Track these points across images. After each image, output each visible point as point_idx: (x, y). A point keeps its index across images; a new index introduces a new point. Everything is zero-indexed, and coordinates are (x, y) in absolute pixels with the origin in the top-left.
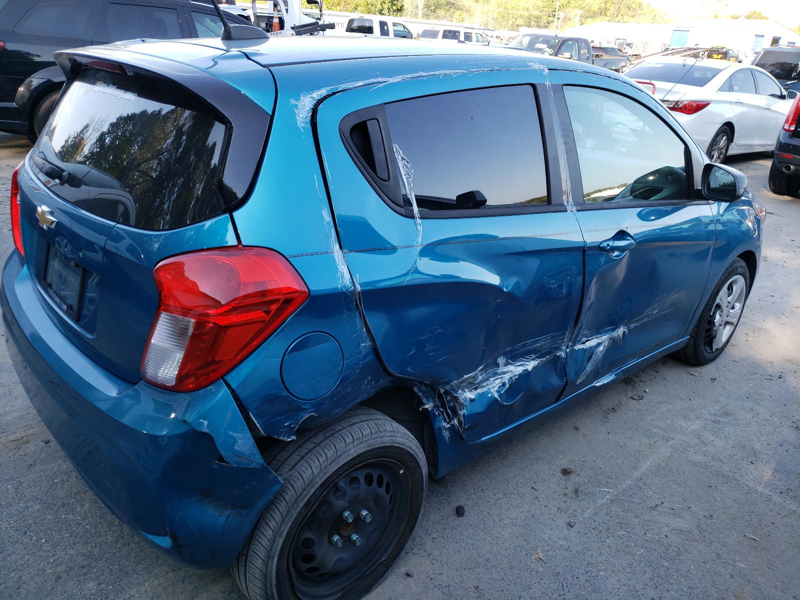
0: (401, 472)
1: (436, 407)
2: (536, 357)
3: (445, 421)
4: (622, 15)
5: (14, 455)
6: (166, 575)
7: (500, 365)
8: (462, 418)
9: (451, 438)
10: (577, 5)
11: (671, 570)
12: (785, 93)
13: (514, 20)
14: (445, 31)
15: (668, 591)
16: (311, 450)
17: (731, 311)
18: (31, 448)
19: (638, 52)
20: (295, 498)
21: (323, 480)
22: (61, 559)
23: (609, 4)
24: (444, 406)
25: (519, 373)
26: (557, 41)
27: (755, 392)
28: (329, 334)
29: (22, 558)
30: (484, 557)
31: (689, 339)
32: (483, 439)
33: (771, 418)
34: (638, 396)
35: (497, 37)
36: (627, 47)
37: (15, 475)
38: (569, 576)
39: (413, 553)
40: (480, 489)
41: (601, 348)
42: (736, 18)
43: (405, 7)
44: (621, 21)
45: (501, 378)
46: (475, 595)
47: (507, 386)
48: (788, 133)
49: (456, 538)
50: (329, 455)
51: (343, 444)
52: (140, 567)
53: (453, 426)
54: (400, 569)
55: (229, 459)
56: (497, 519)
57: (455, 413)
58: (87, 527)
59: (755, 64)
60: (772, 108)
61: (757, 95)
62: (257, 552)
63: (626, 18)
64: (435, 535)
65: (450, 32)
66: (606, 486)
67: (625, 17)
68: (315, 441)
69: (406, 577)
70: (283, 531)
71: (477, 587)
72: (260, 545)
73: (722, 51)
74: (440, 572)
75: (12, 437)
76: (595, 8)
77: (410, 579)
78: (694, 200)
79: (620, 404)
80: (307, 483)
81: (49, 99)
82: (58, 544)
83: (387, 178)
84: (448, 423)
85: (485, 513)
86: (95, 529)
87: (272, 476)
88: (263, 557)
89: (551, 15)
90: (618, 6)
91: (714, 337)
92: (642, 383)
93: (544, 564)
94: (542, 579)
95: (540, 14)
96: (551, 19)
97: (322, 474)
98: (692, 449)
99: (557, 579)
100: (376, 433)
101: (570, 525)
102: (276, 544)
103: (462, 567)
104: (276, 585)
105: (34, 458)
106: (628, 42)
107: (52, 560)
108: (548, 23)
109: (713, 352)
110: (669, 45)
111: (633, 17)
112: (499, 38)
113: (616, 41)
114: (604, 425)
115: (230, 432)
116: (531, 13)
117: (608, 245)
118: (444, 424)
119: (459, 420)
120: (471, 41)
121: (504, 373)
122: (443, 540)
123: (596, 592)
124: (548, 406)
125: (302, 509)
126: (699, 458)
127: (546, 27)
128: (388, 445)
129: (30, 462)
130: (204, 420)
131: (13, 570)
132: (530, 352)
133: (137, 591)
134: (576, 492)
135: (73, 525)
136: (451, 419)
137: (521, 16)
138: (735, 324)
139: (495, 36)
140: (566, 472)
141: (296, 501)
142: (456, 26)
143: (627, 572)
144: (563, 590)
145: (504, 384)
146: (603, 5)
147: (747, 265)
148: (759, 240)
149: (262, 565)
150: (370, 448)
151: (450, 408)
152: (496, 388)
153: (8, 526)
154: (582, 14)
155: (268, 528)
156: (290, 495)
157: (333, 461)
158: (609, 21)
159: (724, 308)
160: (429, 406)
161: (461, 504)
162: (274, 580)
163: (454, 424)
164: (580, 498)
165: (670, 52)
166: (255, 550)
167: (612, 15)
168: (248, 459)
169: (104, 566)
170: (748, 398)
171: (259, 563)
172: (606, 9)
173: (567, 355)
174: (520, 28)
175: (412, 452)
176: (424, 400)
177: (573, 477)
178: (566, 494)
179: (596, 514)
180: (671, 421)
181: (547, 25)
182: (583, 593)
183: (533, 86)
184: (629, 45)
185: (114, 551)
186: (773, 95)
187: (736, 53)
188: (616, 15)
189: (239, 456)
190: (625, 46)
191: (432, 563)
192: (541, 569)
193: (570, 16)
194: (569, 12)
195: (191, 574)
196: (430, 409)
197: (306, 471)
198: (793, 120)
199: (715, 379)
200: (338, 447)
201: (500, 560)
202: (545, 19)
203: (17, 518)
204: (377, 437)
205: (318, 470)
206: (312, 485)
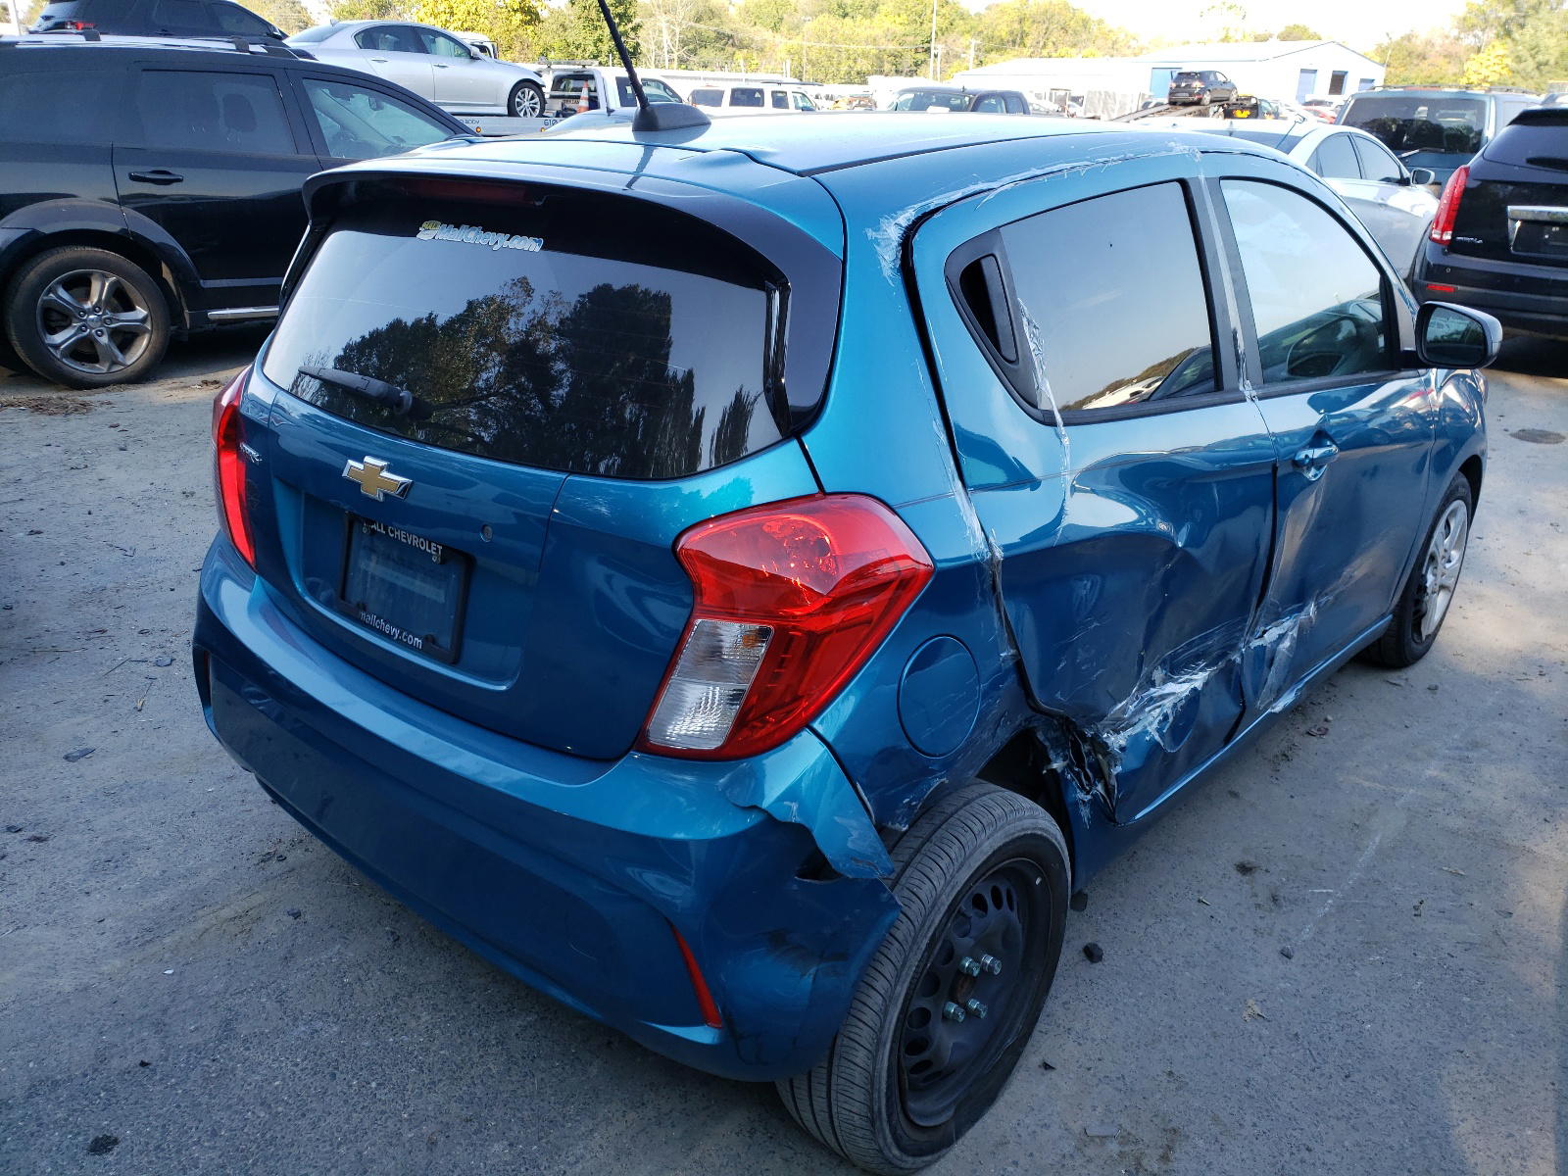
0: (1038, 881)
1: (1069, 767)
2: (1206, 666)
3: (1083, 788)
4: (1054, 43)
5: (245, 944)
6: (624, 1116)
7: (1157, 683)
8: (1114, 782)
9: (1093, 817)
10: (968, 28)
11: (1478, 1008)
12: (1407, 174)
13: (851, 62)
14: (734, 91)
15: (1486, 1041)
16: (918, 851)
17: (1448, 565)
18: (272, 929)
19: (1095, 112)
20: (913, 934)
21: (951, 898)
22: (422, 1112)
23: (1028, 24)
24: (1080, 762)
25: (1184, 695)
26: (967, 99)
27: (1509, 703)
28: (958, 640)
29: (348, 1119)
30: (1163, 1024)
31: (1392, 621)
32: (1138, 816)
33: (1549, 744)
34: (1319, 730)
35: (827, 98)
36: (1074, 104)
37: (263, 978)
38: (1315, 1038)
39: (1041, 1032)
40: (1111, 913)
41: (1287, 643)
42: (1262, 39)
43: (643, 48)
44: (1054, 54)
45: (1160, 706)
46: (1173, 1086)
47: (1171, 719)
48: (1440, 247)
49: (1102, 998)
50: (953, 856)
51: (970, 835)
52: (571, 1109)
53: (1095, 796)
54: (1031, 1059)
55: (841, 865)
56: (1158, 960)
57: (1100, 774)
58: (442, 1052)
59: (1343, 120)
60: (1390, 202)
61: (1364, 182)
62: (857, 1038)
63: (1062, 50)
64: (1065, 997)
65: (744, 91)
66: (1320, 886)
67: (1060, 46)
68: (919, 834)
69: (1043, 1070)
70: (899, 995)
71: (1171, 1073)
72: (861, 1025)
73: (1247, 104)
74: (1099, 1056)
75: (226, 913)
76: (1003, 32)
77: (1053, 1074)
78: (1400, 371)
79: (1292, 747)
80: (928, 906)
81: (35, 269)
82: (404, 1087)
83: (1013, 358)
84: (1088, 793)
85: (1135, 950)
86: (459, 1055)
87: (886, 895)
88: (868, 1046)
89: (920, 50)
90: (1045, 26)
91: (1424, 615)
92: (1315, 707)
93: (1267, 1024)
94: (1272, 1048)
95: (900, 48)
96: (921, 57)
97: (949, 889)
98: (1439, 809)
99: (1298, 1045)
100: (1011, 812)
101: (1286, 955)
102: (888, 1018)
103: (1132, 1043)
104: (886, 1093)
105: (285, 945)
106: (1074, 94)
107: (405, 1116)
108: (916, 65)
109: (1422, 642)
110: (1150, 96)
111: (1074, 45)
112: (832, 99)
113: (1051, 94)
114: (1279, 785)
115: (836, 818)
116: (883, 47)
117: (1307, 456)
118: (1081, 795)
119: (1106, 787)
120: (786, 107)
121: (1163, 697)
122: (1082, 1004)
123: (1369, 1057)
124: (1216, 753)
125: (924, 952)
126: (1455, 822)
127: (912, 73)
128: (1029, 832)
129: (282, 953)
130: (792, 802)
131: (340, 1144)
132: (1198, 657)
133: (585, 1148)
134: (1275, 899)
135: (416, 1053)
136: (1092, 785)
137: (865, 55)
138: (1452, 589)
139: (823, 95)
140: (1244, 869)
141: (915, 941)
142: (746, 80)
143: (1409, 1021)
144: (1315, 1061)
145: (1166, 717)
146: (1016, 26)
147: (1469, 482)
148: (1484, 431)
149: (866, 1060)
150: (1007, 840)
151: (1091, 766)
152: (1155, 725)
153: (295, 1069)
154: (979, 45)
155: (873, 993)
156: (903, 931)
157: (962, 865)
158: (1031, 56)
159: (1439, 560)
160: (1057, 765)
161: (1089, 941)
162: (884, 1086)
163: (1096, 794)
164: (1284, 909)
165: (1153, 110)
166: (852, 1035)
167: (1034, 44)
168: (870, 864)
169: (506, 1114)
170: (1501, 714)
171: (861, 1057)
172: (1024, 35)
173: (1242, 659)
174: (870, 79)
175: (1056, 843)
176: (1052, 755)
177: (1258, 875)
178: (1258, 906)
179: (1321, 932)
180: (1386, 766)
181: (915, 68)
182: (1349, 1061)
183: (1183, 183)
184: (1075, 99)
185: (511, 1087)
186: (1388, 180)
187: (1274, 105)
188: (1041, 44)
189: (855, 860)
190: (1068, 102)
191: (1080, 1044)
192: (1265, 1032)
193: (957, 49)
194: (954, 41)
195: (668, 1111)
196: (1059, 771)
197: (923, 886)
198: (1447, 221)
199: (1436, 688)
200: (962, 839)
201: (1191, 1025)
202: (908, 61)
203: (306, 1052)
204: (1015, 820)
205: (942, 882)
206: (936, 908)
